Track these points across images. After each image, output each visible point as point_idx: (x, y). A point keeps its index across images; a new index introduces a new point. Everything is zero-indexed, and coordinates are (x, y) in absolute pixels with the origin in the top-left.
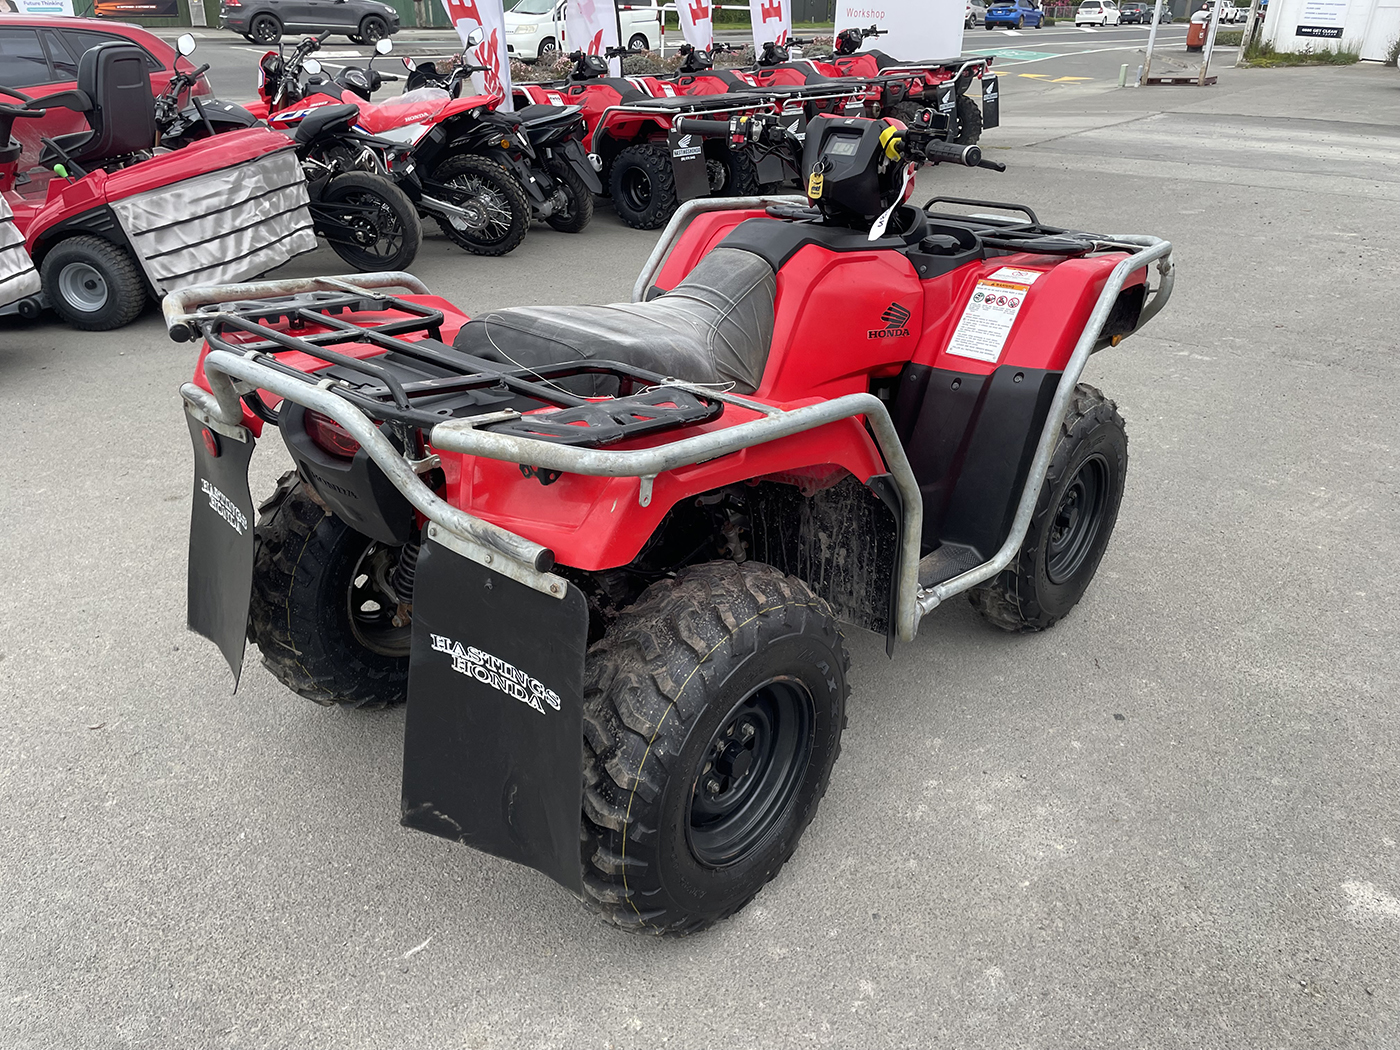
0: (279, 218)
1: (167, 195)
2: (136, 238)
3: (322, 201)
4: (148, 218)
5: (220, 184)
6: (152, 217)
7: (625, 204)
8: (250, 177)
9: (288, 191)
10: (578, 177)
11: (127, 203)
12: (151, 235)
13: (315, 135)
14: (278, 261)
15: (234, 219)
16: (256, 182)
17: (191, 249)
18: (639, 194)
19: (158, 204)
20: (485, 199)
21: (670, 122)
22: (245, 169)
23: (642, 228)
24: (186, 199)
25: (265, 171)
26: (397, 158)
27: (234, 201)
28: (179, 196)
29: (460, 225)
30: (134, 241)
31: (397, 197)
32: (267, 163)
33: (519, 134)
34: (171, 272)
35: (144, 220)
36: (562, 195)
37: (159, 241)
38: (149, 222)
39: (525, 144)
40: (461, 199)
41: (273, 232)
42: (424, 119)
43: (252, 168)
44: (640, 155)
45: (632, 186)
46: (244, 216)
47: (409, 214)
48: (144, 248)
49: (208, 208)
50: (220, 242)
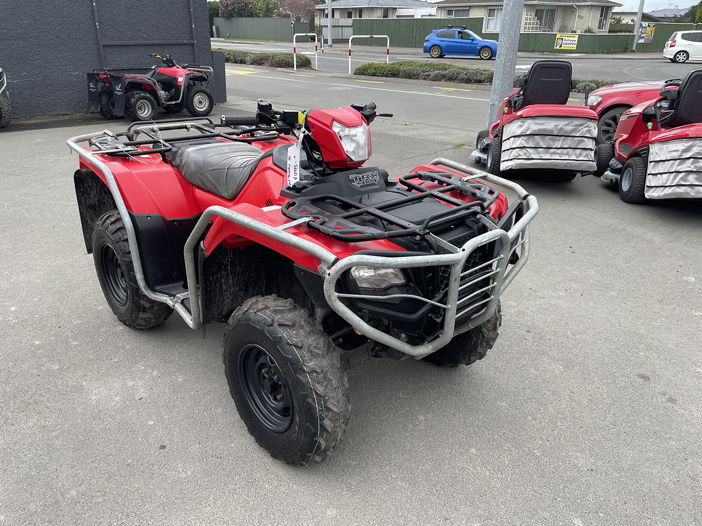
1: (665, 146)
5: (681, 145)
6: (656, 155)
11: (654, 146)
12: (653, 164)
15: (679, 165)
17: (659, 175)
19: (661, 150)
27: (682, 156)
28: (667, 148)
30: (649, 164)
34: (651, 184)
37: (654, 167)
38: (654, 157)
46: (684, 165)
48: (649, 169)
49: (672, 157)
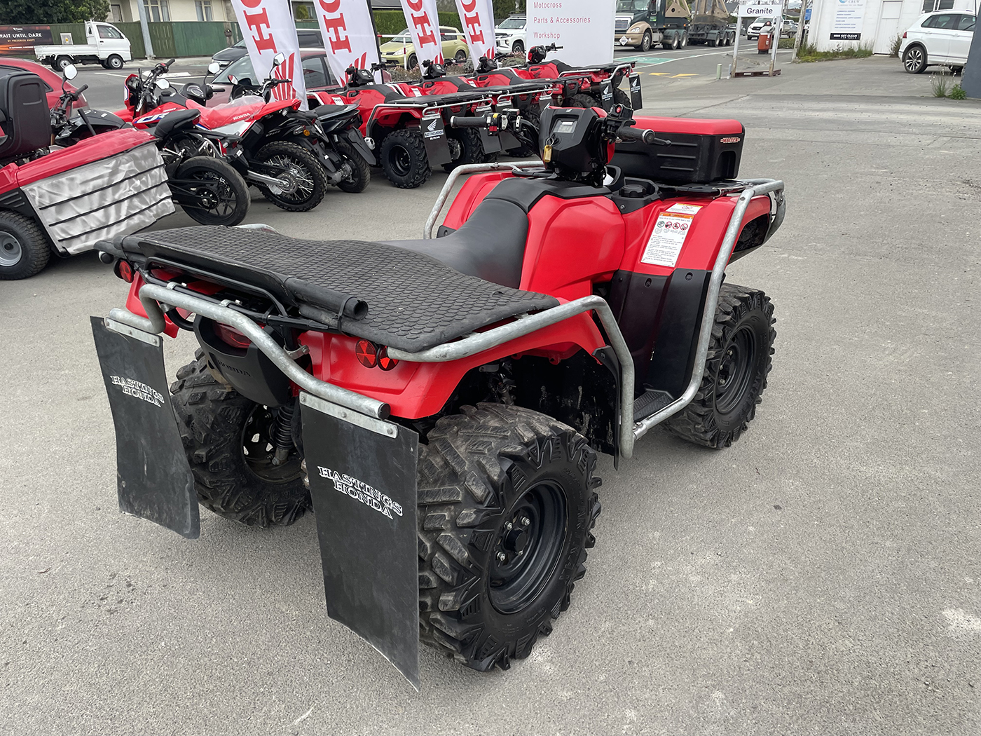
0: (148, 192)
1: (63, 179)
2: (43, 211)
3: (176, 178)
4: (50, 197)
5: (104, 169)
6: (53, 196)
7: (392, 171)
8: (124, 163)
9: (153, 172)
10: (358, 154)
11: (34, 186)
12: (53, 209)
13: (169, 132)
14: (148, 223)
15: (114, 194)
16: (129, 167)
17: (83, 217)
18: (402, 164)
19: (57, 186)
20: (294, 171)
21: (421, 113)
22: (120, 158)
23: (405, 188)
24: (78, 182)
25: (135, 159)
26: (229, 146)
27: (113, 181)
28: (72, 179)
29: (276, 191)
30: (39, 213)
31: (231, 173)
32: (137, 153)
33: (316, 126)
34: (69, 234)
35: (47, 198)
36: (347, 167)
37: (59, 212)
38: (51, 199)
39: (321, 132)
40: (277, 172)
41: (144, 202)
42: (247, 117)
43: (126, 157)
44: (400, 136)
45: (396, 159)
46: (121, 191)
47: (240, 185)
48: (47, 218)
49: (94, 187)
50: (105, 211)
